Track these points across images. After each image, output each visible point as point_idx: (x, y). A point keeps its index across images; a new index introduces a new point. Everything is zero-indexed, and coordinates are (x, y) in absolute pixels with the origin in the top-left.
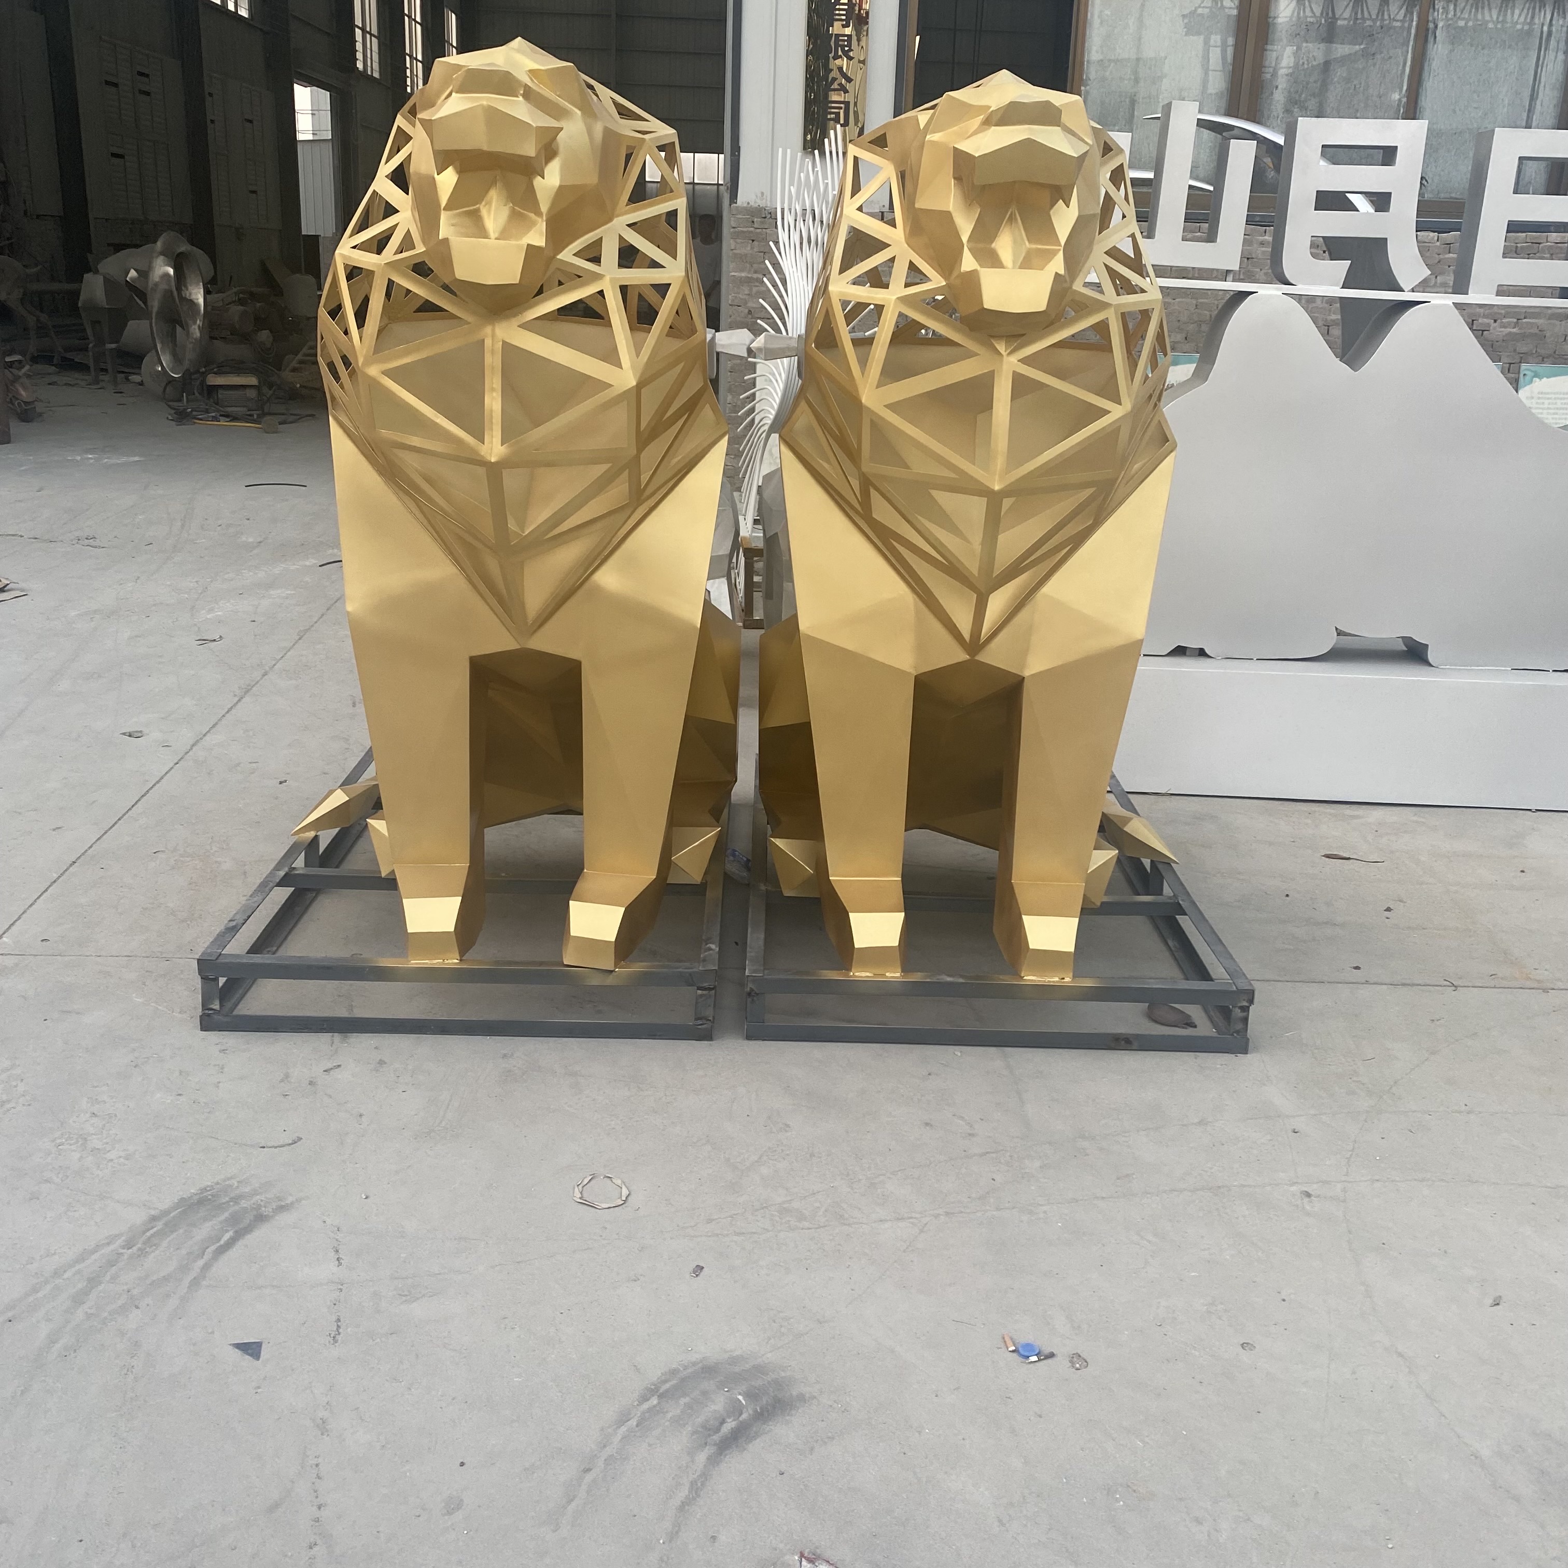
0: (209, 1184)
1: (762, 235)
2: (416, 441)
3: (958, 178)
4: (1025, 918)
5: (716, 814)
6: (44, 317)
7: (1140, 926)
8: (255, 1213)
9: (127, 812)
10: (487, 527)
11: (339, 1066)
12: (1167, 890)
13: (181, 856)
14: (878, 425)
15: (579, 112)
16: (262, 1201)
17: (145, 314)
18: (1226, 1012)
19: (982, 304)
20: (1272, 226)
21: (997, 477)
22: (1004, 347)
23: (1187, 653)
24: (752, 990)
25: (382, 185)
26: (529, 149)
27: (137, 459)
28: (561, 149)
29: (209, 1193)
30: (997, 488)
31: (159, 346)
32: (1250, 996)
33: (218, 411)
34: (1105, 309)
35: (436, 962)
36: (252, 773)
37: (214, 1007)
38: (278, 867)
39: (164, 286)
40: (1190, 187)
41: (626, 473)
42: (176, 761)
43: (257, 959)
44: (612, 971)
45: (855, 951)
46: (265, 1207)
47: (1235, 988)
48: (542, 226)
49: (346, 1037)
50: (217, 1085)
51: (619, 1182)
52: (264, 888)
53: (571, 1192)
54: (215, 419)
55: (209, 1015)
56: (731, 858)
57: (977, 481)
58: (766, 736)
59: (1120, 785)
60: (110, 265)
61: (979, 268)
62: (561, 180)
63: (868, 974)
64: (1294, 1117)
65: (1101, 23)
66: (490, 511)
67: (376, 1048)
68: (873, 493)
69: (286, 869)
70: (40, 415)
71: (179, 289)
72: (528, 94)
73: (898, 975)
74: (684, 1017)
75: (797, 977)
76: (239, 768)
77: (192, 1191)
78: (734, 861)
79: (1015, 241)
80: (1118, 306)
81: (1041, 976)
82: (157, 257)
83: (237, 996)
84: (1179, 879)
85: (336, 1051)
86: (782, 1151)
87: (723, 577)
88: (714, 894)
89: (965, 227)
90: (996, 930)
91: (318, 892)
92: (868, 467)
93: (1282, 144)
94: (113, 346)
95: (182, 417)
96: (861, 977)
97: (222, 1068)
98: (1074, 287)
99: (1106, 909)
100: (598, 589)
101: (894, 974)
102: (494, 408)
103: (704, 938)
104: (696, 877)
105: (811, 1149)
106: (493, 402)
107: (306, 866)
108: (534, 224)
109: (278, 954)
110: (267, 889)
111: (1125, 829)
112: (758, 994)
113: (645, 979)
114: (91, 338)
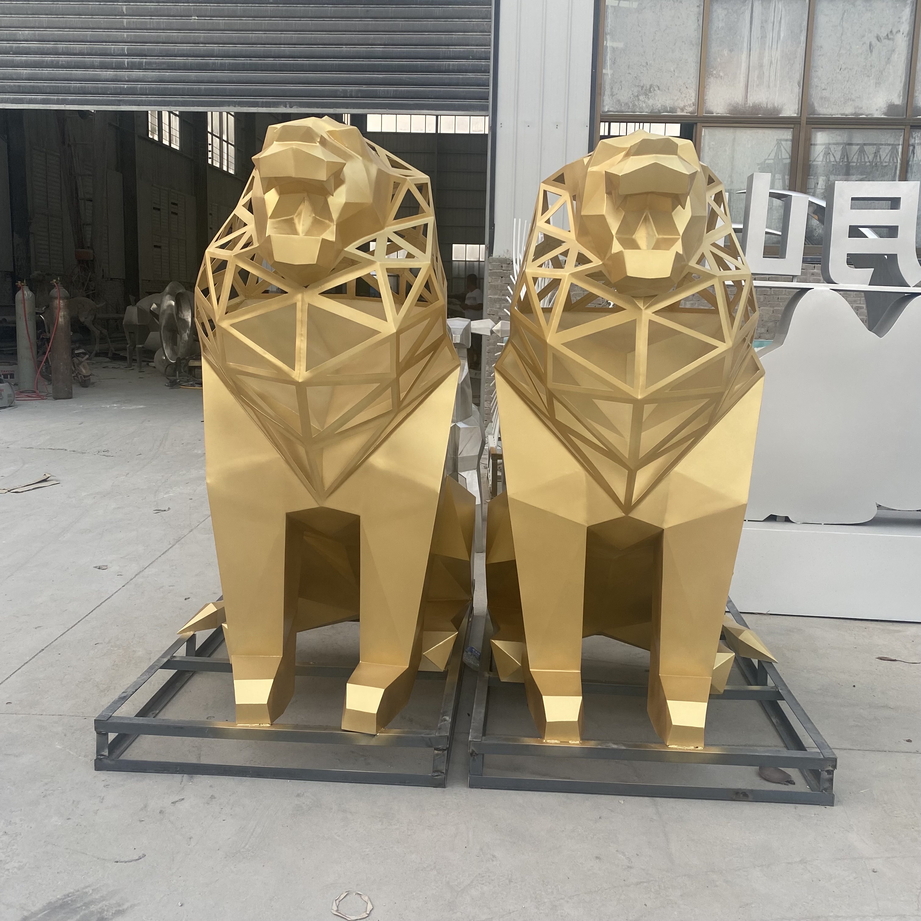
0: (72, 891)
1: (507, 274)
2: (251, 369)
3: (609, 193)
4: (669, 702)
5: (457, 623)
6: (105, 332)
7: (752, 706)
8: (99, 915)
9: (85, 617)
10: (297, 426)
11: (183, 799)
12: (770, 682)
13: (112, 646)
14: (558, 359)
15: (361, 158)
16: (106, 906)
17: (157, 328)
18: (816, 774)
19: (626, 272)
20: (820, 264)
21: (639, 391)
22: (642, 304)
23: (777, 520)
24: (473, 751)
25: (240, 211)
26: (322, 175)
27: (142, 407)
28: (347, 180)
29: (69, 898)
30: (640, 397)
31: (164, 345)
32: (834, 762)
33: (194, 381)
34: (713, 278)
35: (254, 726)
36: (169, 593)
37: (105, 754)
38: (163, 656)
39: (169, 312)
40: (767, 233)
41: (389, 390)
42: (123, 585)
43: (142, 720)
44: (374, 735)
45: (547, 724)
46: (107, 911)
47: (822, 757)
48: (333, 228)
49: (192, 777)
50: (96, 812)
51: (366, 898)
52: (151, 670)
53: (331, 905)
54: (192, 385)
55: (101, 759)
56: (469, 653)
57: (627, 394)
58: (491, 570)
59: (735, 607)
60: (143, 303)
61: (623, 250)
62: (346, 199)
63: (556, 741)
64: (872, 859)
65: (710, 149)
66: (299, 415)
67: (211, 786)
68: (556, 403)
69: (169, 657)
70: (93, 383)
71: (177, 314)
72: (323, 142)
73: (578, 742)
74: (426, 770)
75: (505, 743)
76: (161, 589)
77: (58, 897)
78: (472, 655)
79: (648, 234)
80: (720, 277)
81: (682, 745)
82: (166, 295)
83: (125, 745)
84: (778, 674)
85: (183, 788)
86: (489, 876)
87: (475, 469)
88: (452, 679)
89: (614, 225)
90: (648, 710)
91: (194, 673)
92: (551, 384)
93: (825, 206)
94: (140, 346)
95: (173, 384)
96: (551, 743)
97: (103, 799)
98: (690, 264)
99: (728, 695)
100: (372, 468)
101: (575, 742)
102: (302, 347)
103: (441, 711)
104: (441, 667)
105: (510, 876)
106: (301, 344)
107: (187, 655)
108: (329, 226)
109: (159, 717)
110: (153, 671)
111: (740, 638)
112: (477, 755)
113: (398, 741)
114: (129, 342)
